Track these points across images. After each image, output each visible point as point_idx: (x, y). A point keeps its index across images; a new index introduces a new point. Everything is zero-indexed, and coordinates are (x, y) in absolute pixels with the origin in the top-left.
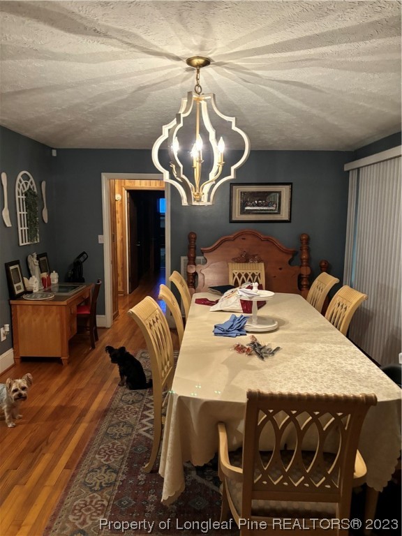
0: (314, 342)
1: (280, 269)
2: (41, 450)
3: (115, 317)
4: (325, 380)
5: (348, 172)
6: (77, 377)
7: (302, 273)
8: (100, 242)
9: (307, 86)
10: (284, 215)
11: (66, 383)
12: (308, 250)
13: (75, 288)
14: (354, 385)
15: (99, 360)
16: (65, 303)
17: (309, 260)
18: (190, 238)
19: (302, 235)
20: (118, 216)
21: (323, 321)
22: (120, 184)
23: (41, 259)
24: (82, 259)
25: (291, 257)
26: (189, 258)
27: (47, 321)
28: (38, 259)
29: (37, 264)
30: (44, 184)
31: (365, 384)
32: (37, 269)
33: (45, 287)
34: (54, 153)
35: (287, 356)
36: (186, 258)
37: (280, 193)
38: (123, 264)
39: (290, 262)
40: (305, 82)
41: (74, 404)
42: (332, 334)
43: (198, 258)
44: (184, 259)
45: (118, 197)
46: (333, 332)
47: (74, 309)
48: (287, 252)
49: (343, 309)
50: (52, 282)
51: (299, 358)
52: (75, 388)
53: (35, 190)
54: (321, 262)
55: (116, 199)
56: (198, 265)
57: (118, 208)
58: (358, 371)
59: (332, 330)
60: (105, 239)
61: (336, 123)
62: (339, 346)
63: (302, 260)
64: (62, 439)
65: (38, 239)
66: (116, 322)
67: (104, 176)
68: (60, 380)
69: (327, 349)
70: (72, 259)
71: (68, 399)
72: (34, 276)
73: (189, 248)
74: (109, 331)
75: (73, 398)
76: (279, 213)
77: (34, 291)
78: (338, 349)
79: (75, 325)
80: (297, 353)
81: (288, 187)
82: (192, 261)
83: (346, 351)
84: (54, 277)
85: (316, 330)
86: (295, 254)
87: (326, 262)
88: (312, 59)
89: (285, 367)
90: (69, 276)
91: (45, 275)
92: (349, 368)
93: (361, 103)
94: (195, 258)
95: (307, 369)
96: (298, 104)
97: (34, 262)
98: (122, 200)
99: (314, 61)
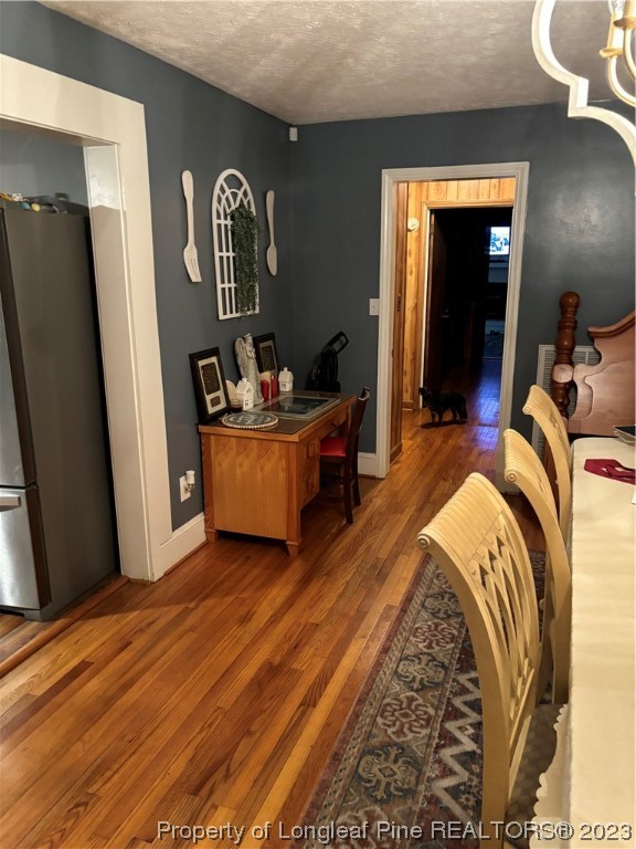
2: (211, 792)
3: (394, 456)
6: (313, 588)
8: (372, 313)
11: (289, 603)
13: (321, 402)
15: (358, 553)
16: (295, 438)
18: (563, 305)
20: (411, 261)
22: (419, 197)
23: (262, 345)
24: (336, 346)
26: (558, 348)
27: (262, 469)
28: (256, 344)
29: (253, 355)
30: (270, 196)
32: (252, 366)
33: (266, 400)
34: (293, 135)
36: (551, 348)
38: (415, 354)
41: (295, 666)
43: (578, 349)
44: (545, 351)
45: (413, 223)
47: (315, 448)
50: (282, 389)
52: (303, 621)
53: (253, 209)
55: (409, 227)
56: (579, 367)
57: (411, 245)
60: (382, 307)
64: (260, 768)
65: (257, 308)
66: (397, 466)
67: (388, 176)
68: (279, 593)
70: (319, 346)
71: (286, 647)
72: (245, 380)
73: (561, 327)
74: (381, 485)
75: (296, 648)
77: (245, 408)
79: (316, 478)
82: (565, 357)
84: (286, 379)
90: (313, 378)
91: (267, 376)
94: (571, 350)
97: (246, 351)
98: (420, 230)
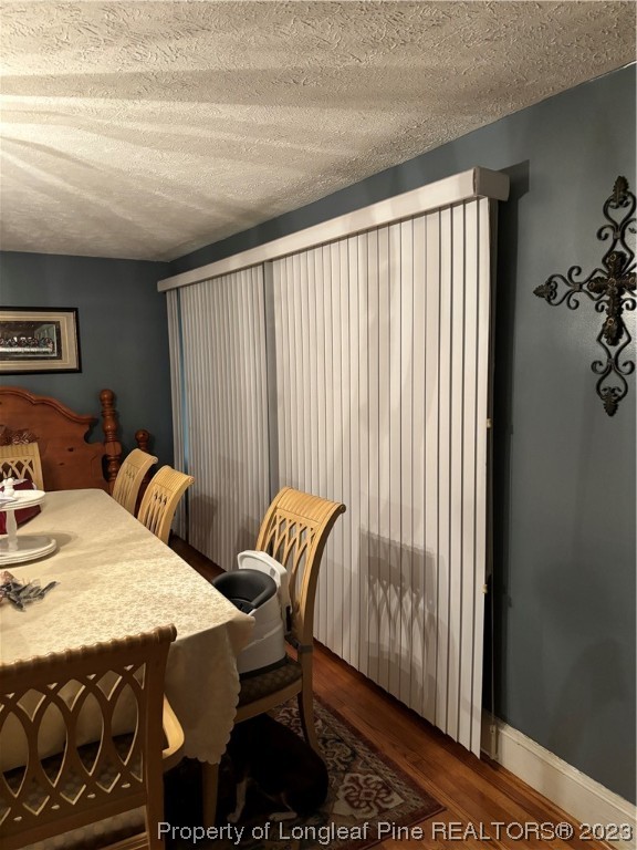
0: (115, 562)
1: (71, 450)
4: (126, 619)
5: (165, 293)
7: (108, 452)
9: (60, 155)
10: (69, 361)
12: (115, 416)
14: (169, 616)
17: (118, 431)
19: (103, 391)
21: (135, 525)
25: (86, 429)
31: (185, 610)
35: (68, 593)
37: (57, 323)
39: (87, 438)
40: (57, 148)
42: (145, 544)
46: (149, 540)
48: (78, 421)
49: (163, 503)
51: (87, 593)
54: (136, 434)
58: (177, 594)
59: (147, 537)
61: (130, 218)
62: (153, 560)
63: (106, 432)
69: (135, 569)
76: (59, 357)
78: (152, 566)
80: (85, 586)
81: (71, 315)
83: (164, 566)
85: (120, 542)
86: (93, 423)
87: (145, 432)
88: (56, 114)
89: (61, 612)
92: (166, 591)
93: (157, 193)
95: (99, 609)
96: (58, 182)
99: (59, 118)
